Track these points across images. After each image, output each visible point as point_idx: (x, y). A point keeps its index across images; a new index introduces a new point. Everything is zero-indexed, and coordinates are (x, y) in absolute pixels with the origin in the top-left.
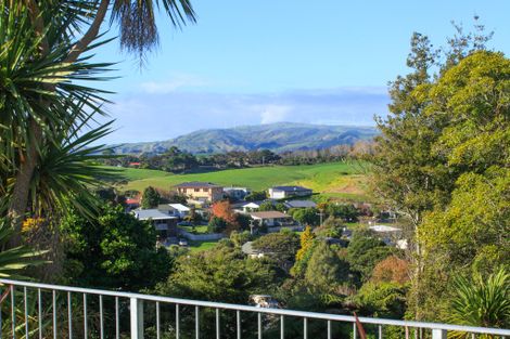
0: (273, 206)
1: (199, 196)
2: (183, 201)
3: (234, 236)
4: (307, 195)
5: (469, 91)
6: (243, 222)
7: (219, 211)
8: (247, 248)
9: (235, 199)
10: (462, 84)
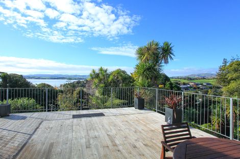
0: (204, 86)
1: (191, 84)
2: (189, 84)
3: (197, 90)
4: (210, 84)
5: (232, 67)
6: (199, 88)
7: (195, 86)
8: (199, 92)
9: (197, 84)
10: (231, 66)
